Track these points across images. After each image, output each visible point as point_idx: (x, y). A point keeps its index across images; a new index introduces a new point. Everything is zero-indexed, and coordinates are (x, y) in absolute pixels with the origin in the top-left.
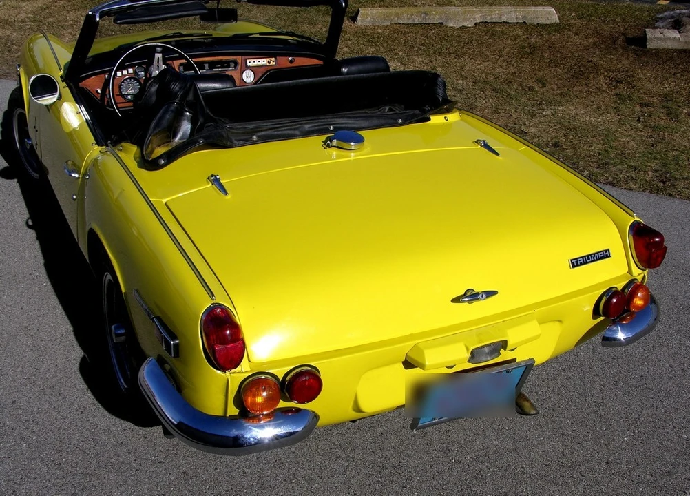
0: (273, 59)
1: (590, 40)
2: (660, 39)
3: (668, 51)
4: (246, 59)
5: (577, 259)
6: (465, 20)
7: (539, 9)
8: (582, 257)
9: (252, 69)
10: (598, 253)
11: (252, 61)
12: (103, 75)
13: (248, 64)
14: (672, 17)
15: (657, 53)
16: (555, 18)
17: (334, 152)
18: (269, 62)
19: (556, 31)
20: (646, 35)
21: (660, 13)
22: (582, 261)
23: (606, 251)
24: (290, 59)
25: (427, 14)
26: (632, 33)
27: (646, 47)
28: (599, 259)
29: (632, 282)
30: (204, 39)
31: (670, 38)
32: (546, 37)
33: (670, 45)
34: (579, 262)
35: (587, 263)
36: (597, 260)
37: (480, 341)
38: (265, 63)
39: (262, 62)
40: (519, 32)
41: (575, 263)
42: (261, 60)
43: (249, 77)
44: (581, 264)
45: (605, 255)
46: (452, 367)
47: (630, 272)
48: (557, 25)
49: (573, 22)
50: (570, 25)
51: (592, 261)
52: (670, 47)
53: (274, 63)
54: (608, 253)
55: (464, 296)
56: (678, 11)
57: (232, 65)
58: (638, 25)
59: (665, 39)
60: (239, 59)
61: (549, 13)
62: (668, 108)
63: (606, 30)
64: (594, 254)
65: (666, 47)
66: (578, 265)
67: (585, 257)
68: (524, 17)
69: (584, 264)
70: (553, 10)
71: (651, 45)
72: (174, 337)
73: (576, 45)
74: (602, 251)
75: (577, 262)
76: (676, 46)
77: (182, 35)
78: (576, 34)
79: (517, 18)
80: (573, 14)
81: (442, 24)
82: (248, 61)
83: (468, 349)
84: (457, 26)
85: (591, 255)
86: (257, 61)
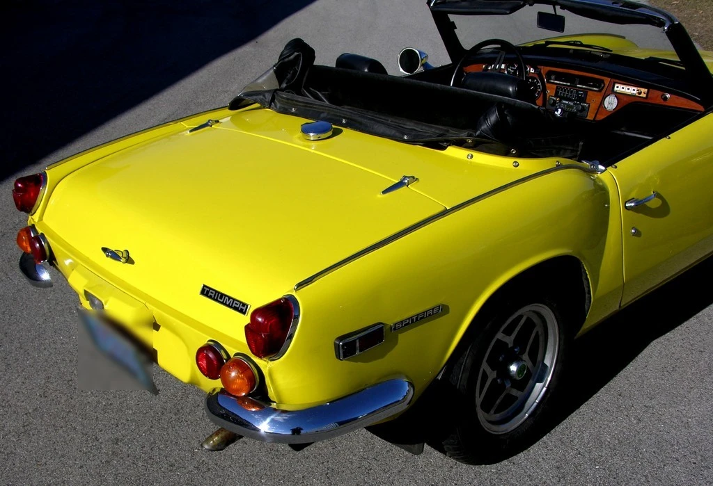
0: (646, 90)
4: (615, 83)
5: (210, 289)
8: (216, 291)
9: (618, 95)
10: (234, 300)
11: (620, 86)
13: (616, 89)
18: (640, 93)
22: (213, 295)
23: (244, 305)
24: (666, 95)
28: (231, 307)
30: (603, 53)
34: (210, 294)
35: (216, 300)
36: (228, 306)
38: (635, 92)
39: (631, 90)
41: (207, 292)
42: (632, 88)
43: (611, 103)
44: (210, 297)
45: (240, 307)
51: (222, 303)
53: (645, 96)
54: (244, 308)
55: (112, 252)
64: (230, 298)
66: (207, 295)
67: (219, 293)
69: (214, 299)
74: (241, 302)
75: (208, 292)
77: (582, 45)
82: (616, 85)
85: (226, 296)
86: (626, 87)
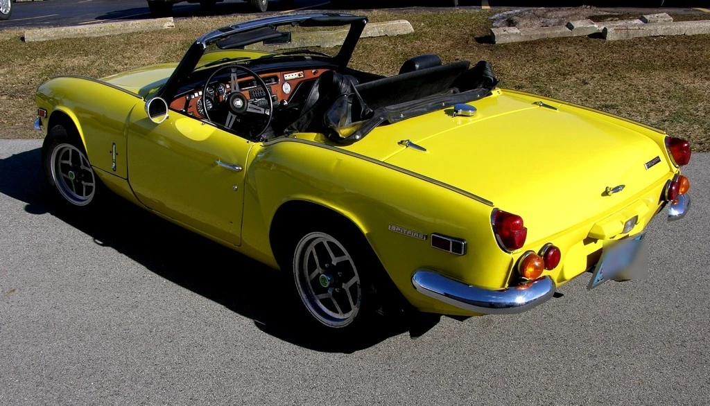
0: (302, 72)
1: (447, 43)
2: (505, 35)
3: (514, 44)
6: (338, 40)
7: (396, 22)
8: (650, 162)
9: (289, 81)
10: (654, 159)
11: (287, 75)
12: (184, 97)
13: (285, 78)
14: (503, 18)
15: (506, 46)
16: (411, 29)
17: (459, 119)
18: (299, 75)
19: (417, 39)
20: (493, 34)
21: (492, 16)
24: (313, 71)
25: (304, 39)
26: (479, 34)
27: (494, 43)
28: (655, 163)
29: (676, 175)
31: (513, 34)
32: (409, 45)
33: (513, 39)
34: (649, 165)
35: (652, 165)
37: (627, 217)
38: (297, 76)
39: (294, 75)
40: (385, 43)
43: (287, 89)
45: (657, 160)
46: (613, 237)
47: (671, 171)
48: (414, 34)
49: (425, 30)
50: (425, 33)
52: (514, 41)
53: (302, 76)
56: (505, 13)
57: (273, 80)
58: (480, 27)
59: (509, 35)
60: (278, 74)
61: (405, 25)
62: (538, 87)
63: (456, 33)
65: (510, 41)
68: (385, 31)
70: (407, 22)
71: (498, 41)
72: (463, 240)
73: (437, 48)
76: (518, 39)
78: (433, 40)
79: (379, 32)
80: (423, 24)
81: (319, 47)
82: (285, 75)
83: (623, 223)
84: (332, 46)
86: (290, 75)
